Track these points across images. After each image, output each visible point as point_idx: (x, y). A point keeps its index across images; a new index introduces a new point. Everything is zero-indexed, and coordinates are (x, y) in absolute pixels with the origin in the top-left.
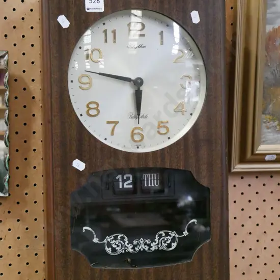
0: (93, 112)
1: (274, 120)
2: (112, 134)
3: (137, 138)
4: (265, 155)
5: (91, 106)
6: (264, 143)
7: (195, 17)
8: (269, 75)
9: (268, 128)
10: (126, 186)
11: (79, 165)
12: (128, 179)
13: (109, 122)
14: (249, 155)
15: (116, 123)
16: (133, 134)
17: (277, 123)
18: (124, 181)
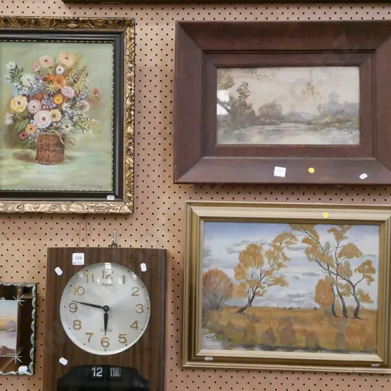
0: (77, 327)
1: (212, 333)
2: (89, 341)
3: (105, 344)
4: (205, 357)
5: (76, 323)
6: (204, 348)
7: (144, 267)
8: (207, 301)
9: (208, 338)
10: (97, 375)
11: (63, 361)
12: (100, 370)
13: (87, 334)
14: (193, 357)
15: (91, 334)
16: (102, 342)
17: (214, 334)
18: (96, 372)
